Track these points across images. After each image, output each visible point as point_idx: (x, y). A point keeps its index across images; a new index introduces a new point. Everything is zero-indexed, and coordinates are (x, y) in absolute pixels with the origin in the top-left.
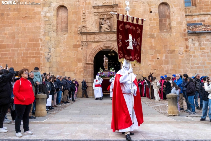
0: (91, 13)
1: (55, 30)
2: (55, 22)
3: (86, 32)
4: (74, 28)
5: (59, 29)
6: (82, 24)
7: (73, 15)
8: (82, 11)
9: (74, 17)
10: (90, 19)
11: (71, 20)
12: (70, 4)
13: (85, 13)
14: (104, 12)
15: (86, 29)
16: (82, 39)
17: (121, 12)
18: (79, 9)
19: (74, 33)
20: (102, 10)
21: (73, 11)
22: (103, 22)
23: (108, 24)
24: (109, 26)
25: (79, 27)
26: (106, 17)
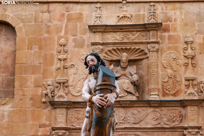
0: (82, 46)
3: (66, 100)
4: (32, 86)
6: (56, 77)
7: (31, 49)
8: (56, 38)
9: (33, 55)
10: (81, 63)
11: (25, 63)
12: (23, 17)
13: (66, 45)
14: (120, 44)
15: (66, 92)
16: (53, 120)
17: (170, 45)
18: (48, 32)
19: (30, 100)
20: (115, 39)
21: (30, 36)
22: (116, 72)
23: (130, 77)
24: (134, 83)
25: (46, 85)
26: (127, 59)
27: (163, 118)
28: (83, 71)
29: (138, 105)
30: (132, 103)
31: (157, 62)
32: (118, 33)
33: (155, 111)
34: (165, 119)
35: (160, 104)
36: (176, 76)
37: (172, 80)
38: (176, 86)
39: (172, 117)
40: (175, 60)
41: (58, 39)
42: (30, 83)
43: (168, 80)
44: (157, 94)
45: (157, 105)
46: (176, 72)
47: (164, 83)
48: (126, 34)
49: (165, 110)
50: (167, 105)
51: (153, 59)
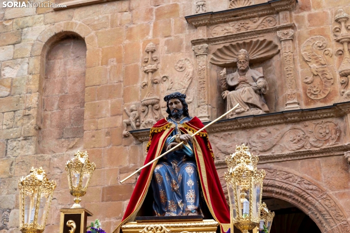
0: (177, 48)
1: (33, 132)
2: (34, 99)
4: (108, 115)
5: (50, 127)
6: (142, 97)
7: (107, 64)
8: (141, 44)
9: (110, 72)
10: (177, 73)
11: (98, 84)
12: (96, 23)
13: (155, 50)
14: (234, 38)
15: (157, 117)
16: (139, 160)
17: (313, 28)
18: (130, 37)
19: (106, 136)
20: (227, 32)
21: (105, 47)
22: (232, 79)
23: (254, 84)
24: (260, 90)
25: (127, 111)
26: (245, 57)
27: (309, 137)
28: (182, 83)
29: (267, 123)
30: (256, 120)
31: (294, 56)
32: (230, 23)
33: (295, 129)
34: (311, 139)
35: (302, 116)
36: (325, 72)
37: (319, 79)
38: (326, 86)
39: (323, 134)
40: (322, 48)
41: (143, 45)
42: (106, 112)
43: (312, 80)
44: (297, 101)
45: (296, 118)
46: (326, 66)
47: (306, 85)
48: (243, 22)
49: (311, 126)
50: (313, 117)
51: (287, 51)
